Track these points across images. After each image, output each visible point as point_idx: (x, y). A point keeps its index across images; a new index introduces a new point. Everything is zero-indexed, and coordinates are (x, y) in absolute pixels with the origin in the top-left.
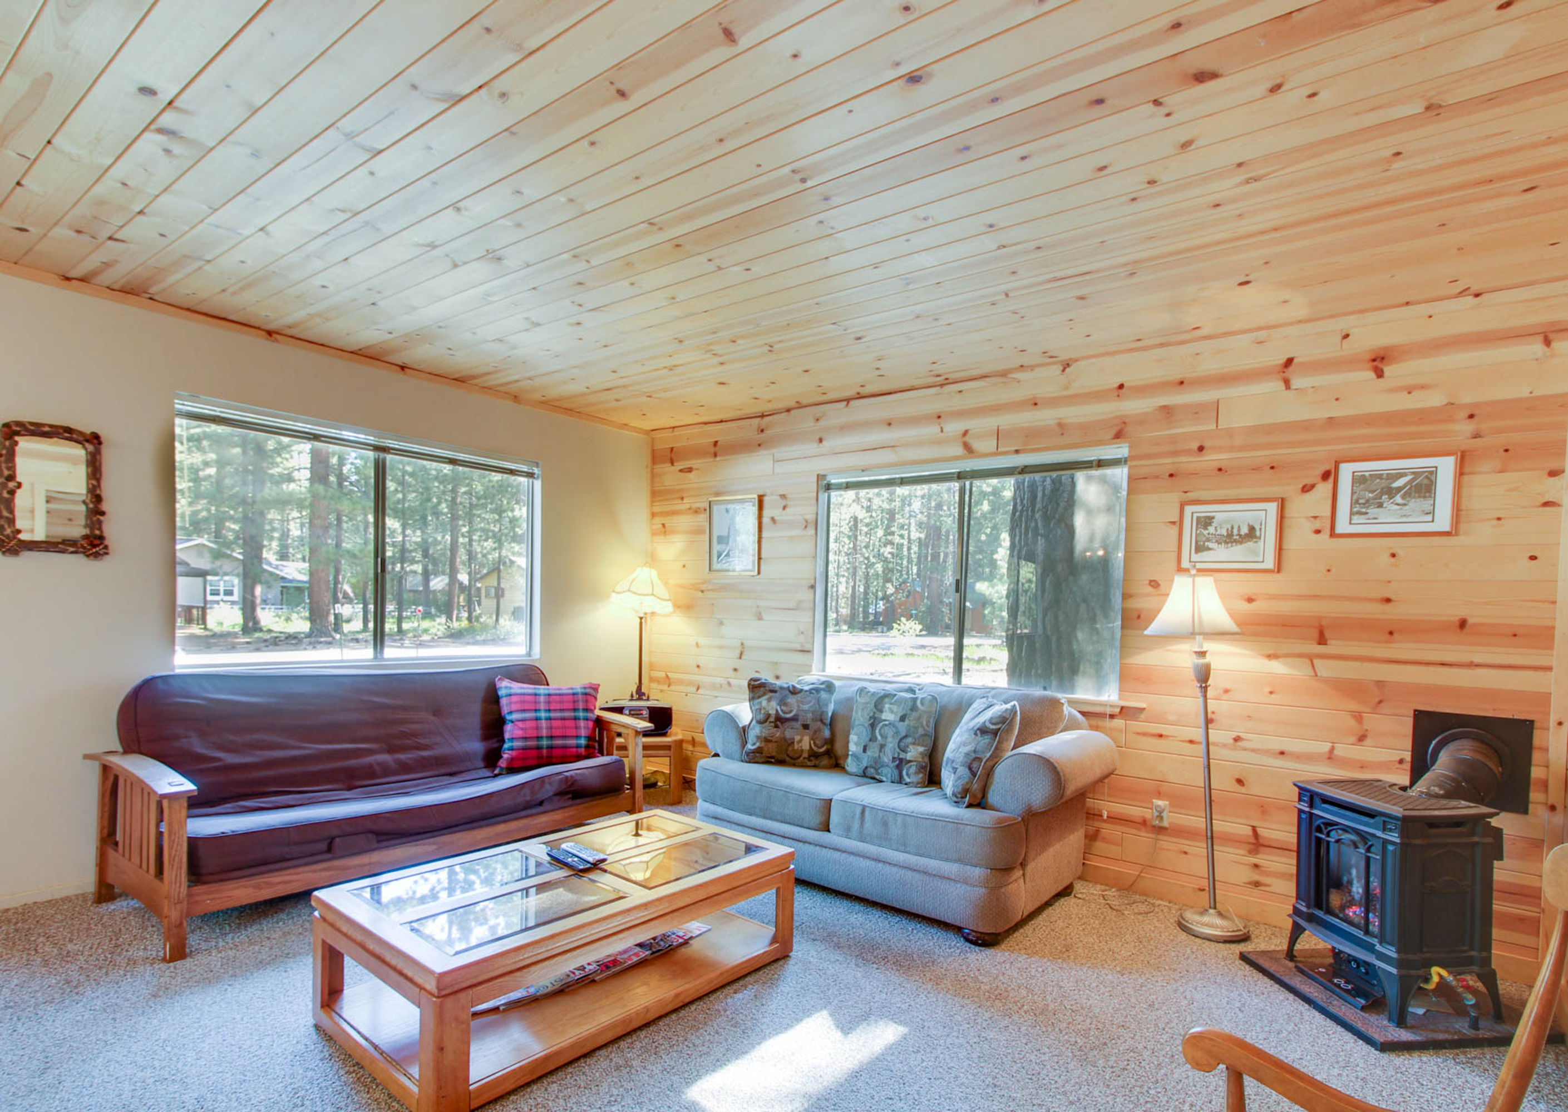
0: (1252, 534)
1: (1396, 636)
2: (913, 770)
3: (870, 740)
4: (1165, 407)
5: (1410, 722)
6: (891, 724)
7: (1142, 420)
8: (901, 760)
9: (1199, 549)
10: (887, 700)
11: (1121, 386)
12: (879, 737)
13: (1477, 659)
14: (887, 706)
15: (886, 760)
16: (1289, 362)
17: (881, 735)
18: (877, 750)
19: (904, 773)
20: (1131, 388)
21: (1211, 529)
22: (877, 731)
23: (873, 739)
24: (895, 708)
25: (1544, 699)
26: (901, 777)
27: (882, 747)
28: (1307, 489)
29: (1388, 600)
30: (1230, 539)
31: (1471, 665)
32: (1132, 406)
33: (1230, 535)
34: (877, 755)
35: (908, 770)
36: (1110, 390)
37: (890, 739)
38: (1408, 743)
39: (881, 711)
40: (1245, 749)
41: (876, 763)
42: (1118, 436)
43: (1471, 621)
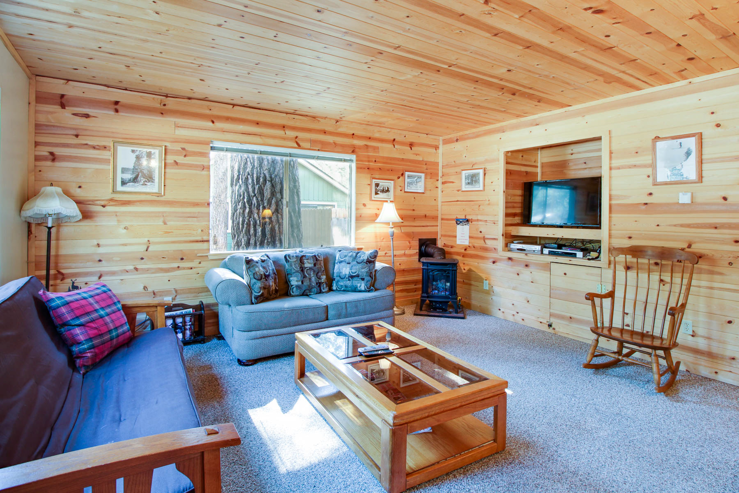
0: (388, 191)
1: (416, 219)
2: (325, 286)
3: (304, 278)
4: (366, 145)
5: (418, 242)
6: (311, 269)
7: (360, 147)
8: (320, 283)
9: (376, 193)
10: (303, 258)
11: (353, 134)
12: (307, 276)
13: (428, 224)
14: (305, 261)
15: (314, 285)
16: (394, 140)
17: (308, 274)
18: (308, 281)
19: (322, 288)
20: (356, 136)
21: (379, 188)
22: (305, 273)
23: (305, 277)
24: (309, 261)
25: (437, 233)
26: (321, 290)
27: (310, 279)
28: (399, 178)
29: (414, 210)
30: (383, 191)
31: (427, 226)
32: (356, 142)
33: (383, 190)
34: (309, 284)
35: (323, 286)
36: (350, 134)
37: (312, 275)
38: (418, 248)
39: (304, 264)
40: (387, 256)
41: (309, 287)
42: (353, 152)
43: (427, 215)
